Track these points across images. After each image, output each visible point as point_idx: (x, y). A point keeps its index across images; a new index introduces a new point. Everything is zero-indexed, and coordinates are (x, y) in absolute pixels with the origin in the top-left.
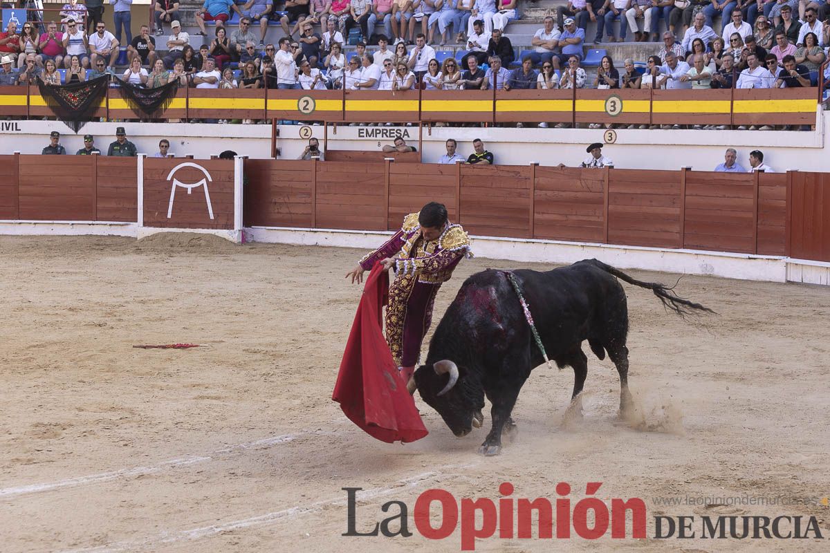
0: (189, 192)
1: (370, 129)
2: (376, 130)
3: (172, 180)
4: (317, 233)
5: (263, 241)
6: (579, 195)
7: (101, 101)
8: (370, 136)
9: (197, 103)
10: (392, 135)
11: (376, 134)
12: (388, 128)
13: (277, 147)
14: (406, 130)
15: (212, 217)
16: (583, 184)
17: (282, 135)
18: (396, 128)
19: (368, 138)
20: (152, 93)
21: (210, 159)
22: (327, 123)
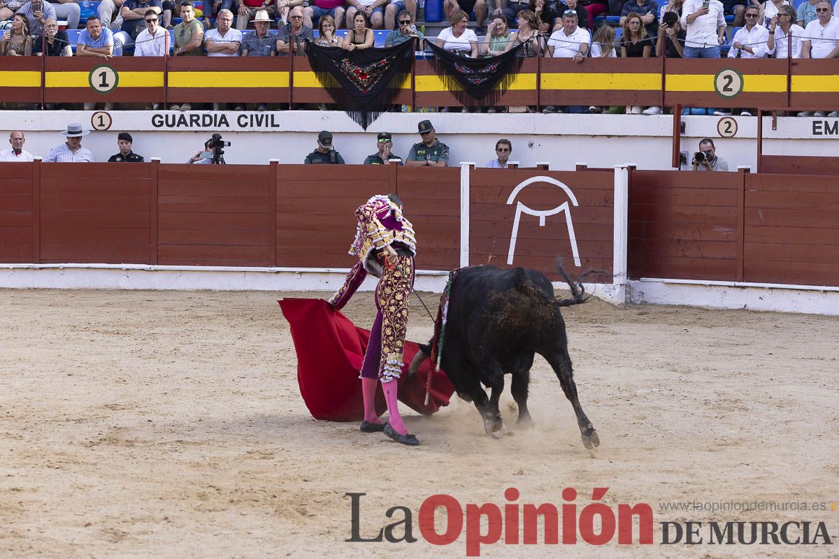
0: (542, 223)
3: (515, 204)
4: (745, 290)
5: (659, 301)
7: (402, 81)
8: (831, 133)
9: (554, 81)
13: (682, 150)
15: (578, 263)
17: (689, 131)
19: (829, 136)
20: (483, 67)
21: (574, 169)
22: (762, 111)
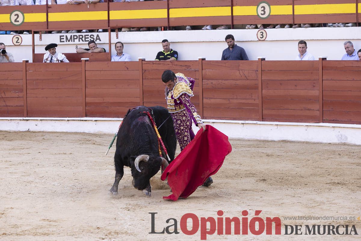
1: (69, 35)
2: (74, 36)
4: (28, 122)
6: (238, 82)
8: (69, 41)
10: (87, 39)
11: (74, 39)
12: (83, 34)
14: (98, 36)
16: (242, 74)
18: (90, 34)
19: (68, 43)
22: (34, 32)
